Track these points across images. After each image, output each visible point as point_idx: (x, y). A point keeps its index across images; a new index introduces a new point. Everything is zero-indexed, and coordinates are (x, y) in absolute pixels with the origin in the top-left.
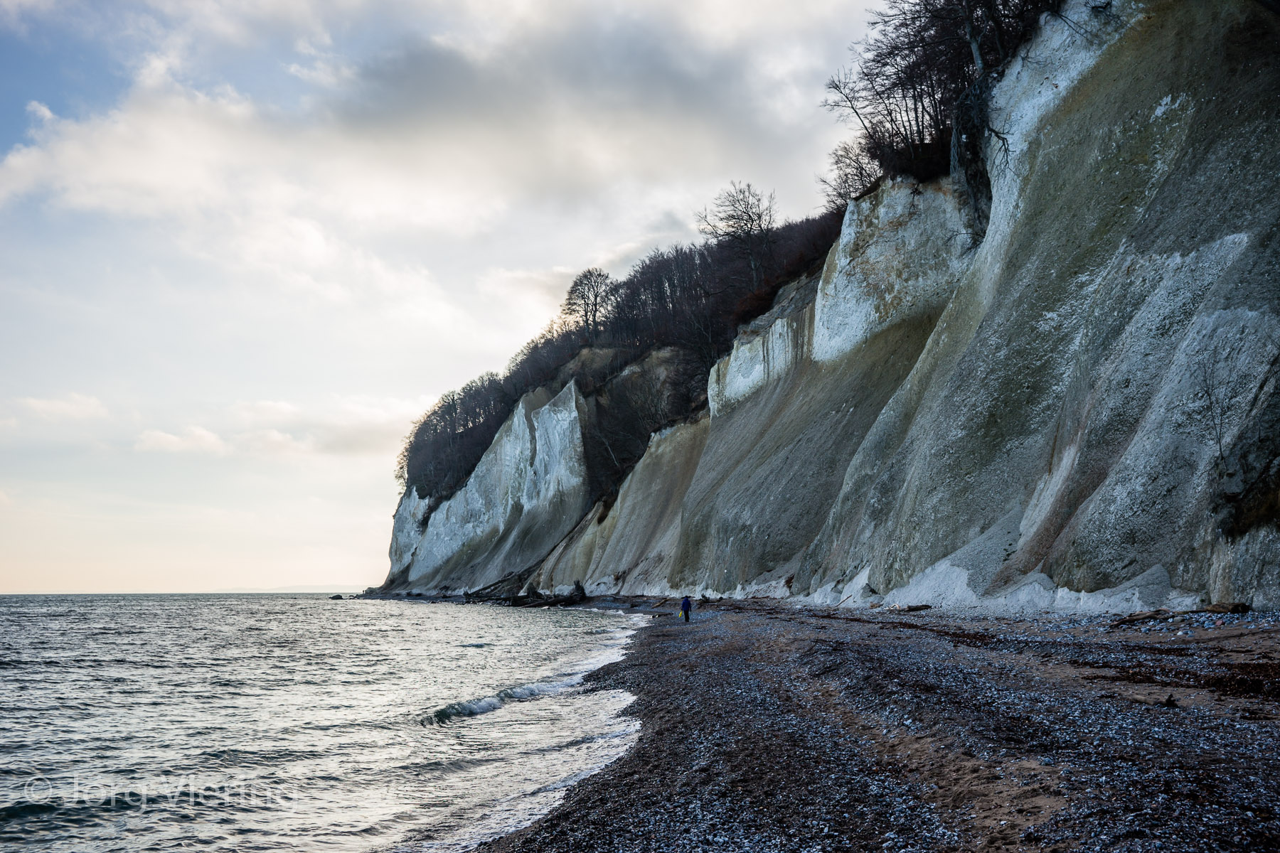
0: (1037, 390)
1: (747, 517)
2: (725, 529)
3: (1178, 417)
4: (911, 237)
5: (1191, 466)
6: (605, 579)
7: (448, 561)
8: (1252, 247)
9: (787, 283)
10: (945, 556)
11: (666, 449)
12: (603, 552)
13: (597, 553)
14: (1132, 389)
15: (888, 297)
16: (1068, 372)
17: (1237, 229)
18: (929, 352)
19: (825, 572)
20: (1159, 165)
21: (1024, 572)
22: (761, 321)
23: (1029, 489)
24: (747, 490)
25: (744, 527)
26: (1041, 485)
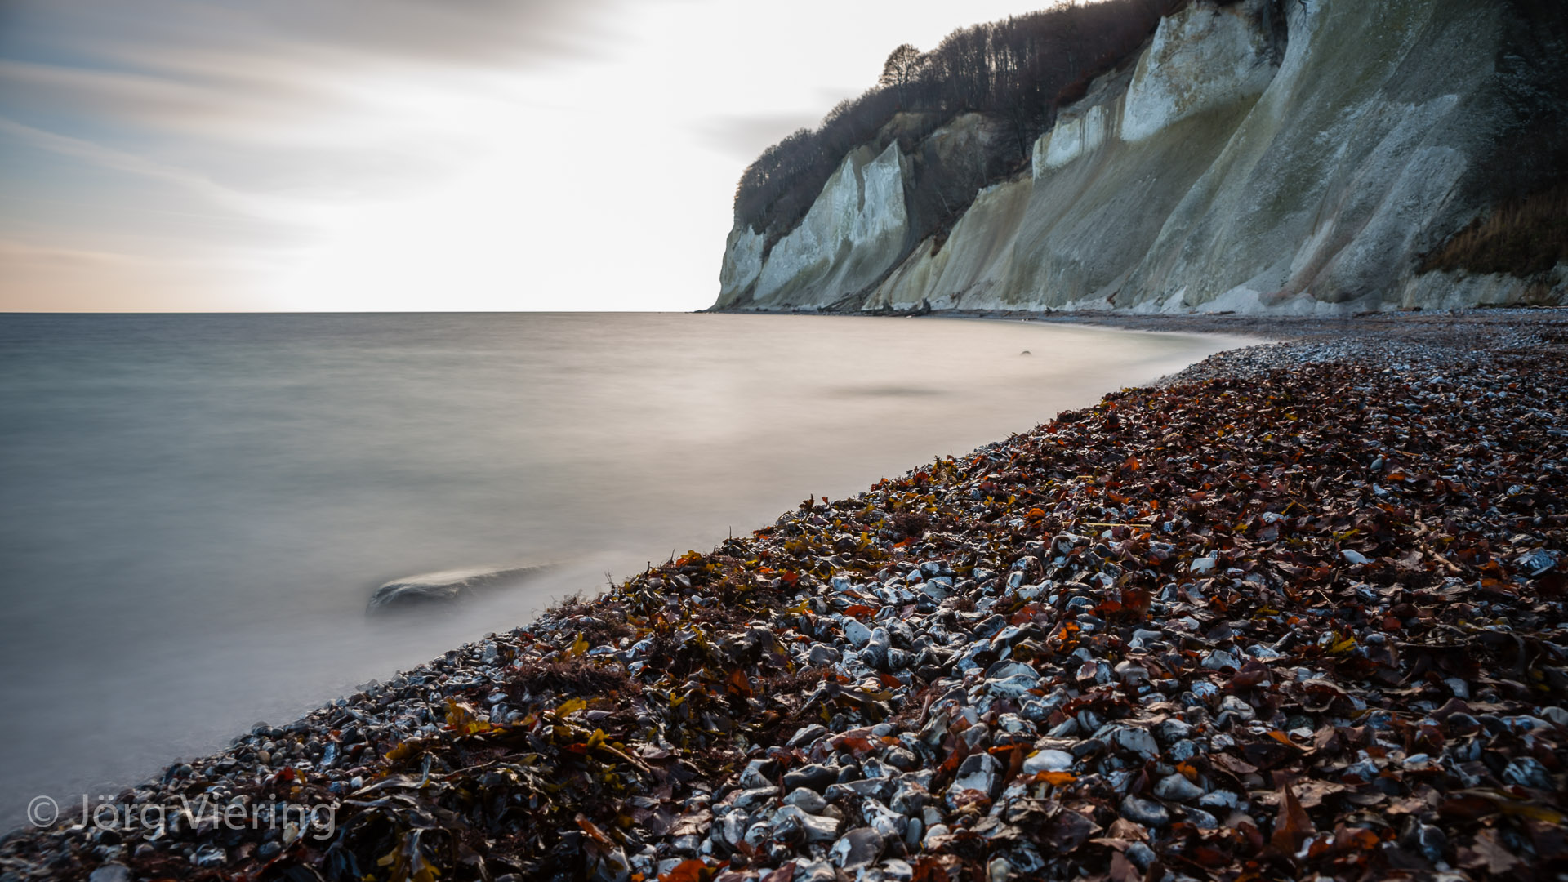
0: (1310, 182)
1: (1076, 255)
2: (1058, 264)
3: (1399, 209)
4: (1208, 48)
5: (1402, 237)
6: (943, 298)
7: (787, 284)
8: (1459, 105)
9: (1098, 75)
10: (1240, 283)
11: (992, 201)
12: (939, 278)
13: (931, 280)
14: (1373, 188)
15: (1186, 95)
16: (1330, 172)
17: (1452, 91)
18: (1231, 148)
19: (1145, 292)
20: (1410, 32)
21: (1295, 293)
22: (1079, 105)
23: (1298, 244)
24: (1074, 236)
25: (1074, 262)
26: (1306, 242)
